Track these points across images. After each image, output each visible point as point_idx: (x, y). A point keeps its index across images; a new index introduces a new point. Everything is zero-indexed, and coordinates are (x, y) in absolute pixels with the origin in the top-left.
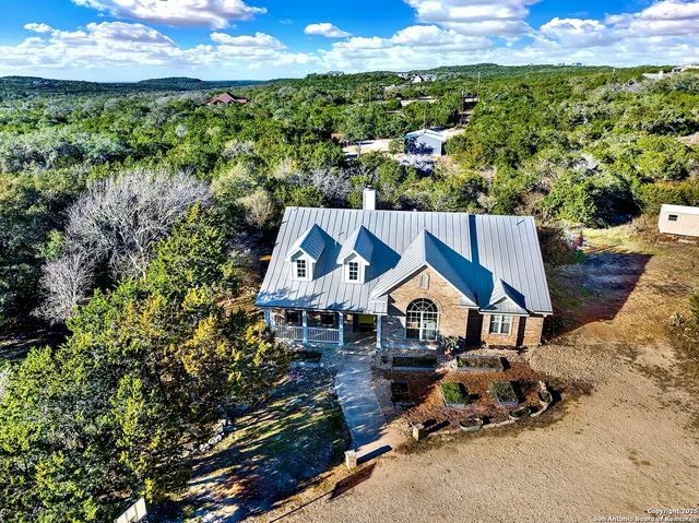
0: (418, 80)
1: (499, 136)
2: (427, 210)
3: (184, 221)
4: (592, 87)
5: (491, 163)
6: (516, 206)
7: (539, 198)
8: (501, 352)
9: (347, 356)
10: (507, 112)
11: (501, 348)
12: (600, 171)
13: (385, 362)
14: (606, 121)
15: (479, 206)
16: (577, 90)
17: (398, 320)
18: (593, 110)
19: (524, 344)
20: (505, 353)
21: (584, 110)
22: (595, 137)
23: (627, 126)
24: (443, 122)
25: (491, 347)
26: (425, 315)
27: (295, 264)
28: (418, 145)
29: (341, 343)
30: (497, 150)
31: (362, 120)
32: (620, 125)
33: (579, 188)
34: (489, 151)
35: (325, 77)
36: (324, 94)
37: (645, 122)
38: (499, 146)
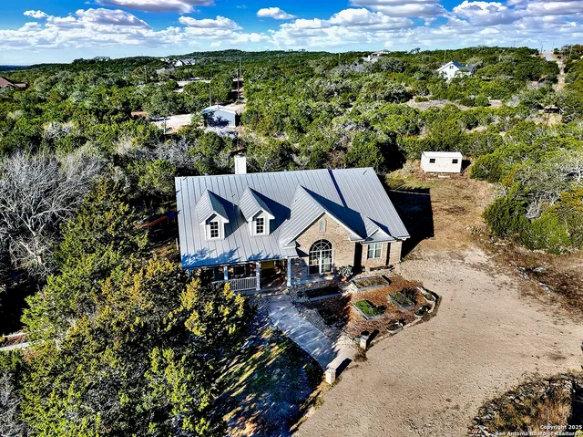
0: (179, 64)
1: (281, 108)
2: (256, 172)
3: (91, 200)
4: (328, 68)
5: (282, 130)
6: (325, 162)
7: (341, 154)
8: (379, 272)
9: (267, 298)
10: (273, 89)
11: (379, 269)
12: (376, 131)
13: (301, 296)
14: (350, 94)
15: (296, 165)
16: (317, 70)
17: (303, 261)
18: (340, 86)
19: (390, 263)
20: (382, 272)
21: (333, 86)
22: (347, 105)
23: (367, 97)
24: (224, 99)
25: (372, 269)
26: (323, 253)
27: (209, 226)
28: (215, 119)
29: (258, 289)
30: (285, 120)
31: (165, 99)
32: (361, 97)
33: (371, 145)
34: (278, 121)
35: (92, 62)
36: (105, 77)
37: (379, 93)
38: (284, 116)
